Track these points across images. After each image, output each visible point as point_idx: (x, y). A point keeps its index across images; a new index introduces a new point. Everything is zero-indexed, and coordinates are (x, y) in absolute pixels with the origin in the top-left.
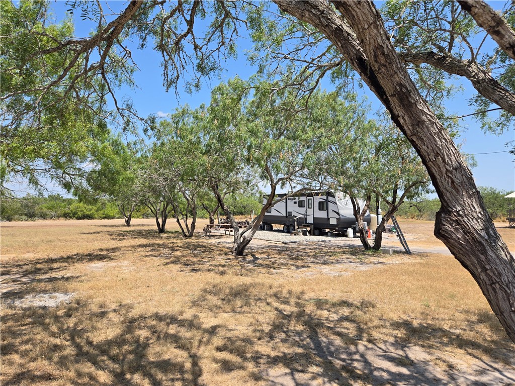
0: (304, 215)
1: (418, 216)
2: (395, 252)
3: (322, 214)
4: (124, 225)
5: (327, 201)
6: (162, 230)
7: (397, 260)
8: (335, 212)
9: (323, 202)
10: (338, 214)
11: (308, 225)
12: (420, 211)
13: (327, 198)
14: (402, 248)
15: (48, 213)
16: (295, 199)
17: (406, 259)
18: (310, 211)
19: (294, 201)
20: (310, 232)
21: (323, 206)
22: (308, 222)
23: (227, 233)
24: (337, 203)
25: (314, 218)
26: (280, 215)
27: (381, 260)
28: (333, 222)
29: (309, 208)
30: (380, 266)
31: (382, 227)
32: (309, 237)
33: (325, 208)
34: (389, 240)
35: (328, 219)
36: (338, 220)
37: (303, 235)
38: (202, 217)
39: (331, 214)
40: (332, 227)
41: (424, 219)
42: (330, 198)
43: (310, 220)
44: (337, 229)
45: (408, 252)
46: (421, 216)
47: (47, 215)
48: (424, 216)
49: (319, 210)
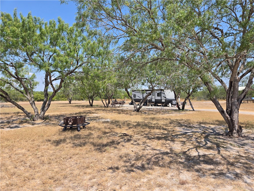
0: (151, 98)
1: (192, 99)
2: (190, 111)
3: (159, 98)
4: (68, 104)
5: (161, 93)
6: (91, 105)
7: (191, 112)
8: (164, 97)
9: (159, 93)
10: (166, 98)
11: (153, 102)
12: (193, 97)
13: (161, 92)
14: (192, 110)
15: (23, 98)
16: (147, 92)
17: (194, 112)
18: (153, 97)
19: (146, 93)
20: (154, 105)
21: (159, 95)
22: (152, 101)
23: (121, 106)
24: (165, 93)
25: (155, 99)
26: (140, 98)
27: (186, 112)
28: (163, 101)
29: (153, 95)
30: (186, 114)
31: (185, 102)
32: (153, 107)
33: (160, 95)
34: (187, 107)
35: (161, 100)
36: (165, 100)
37: (151, 106)
38: (96, 100)
39: (163, 98)
40: (163, 103)
41: (195, 100)
42: (162, 92)
43: (153, 100)
44: (165, 103)
45: (194, 110)
46: (194, 99)
47: (23, 99)
48: (195, 99)
49: (158, 96)
